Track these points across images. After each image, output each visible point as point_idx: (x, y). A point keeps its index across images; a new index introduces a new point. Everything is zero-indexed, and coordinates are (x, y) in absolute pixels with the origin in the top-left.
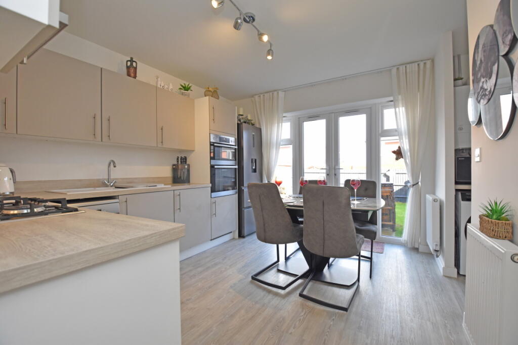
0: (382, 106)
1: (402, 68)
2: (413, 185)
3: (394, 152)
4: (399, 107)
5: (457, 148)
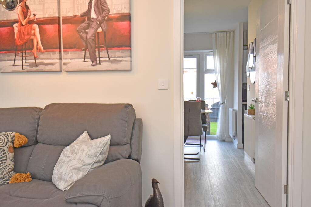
0: (206, 54)
1: (218, 34)
2: (222, 103)
3: (212, 84)
4: (216, 56)
5: (244, 83)
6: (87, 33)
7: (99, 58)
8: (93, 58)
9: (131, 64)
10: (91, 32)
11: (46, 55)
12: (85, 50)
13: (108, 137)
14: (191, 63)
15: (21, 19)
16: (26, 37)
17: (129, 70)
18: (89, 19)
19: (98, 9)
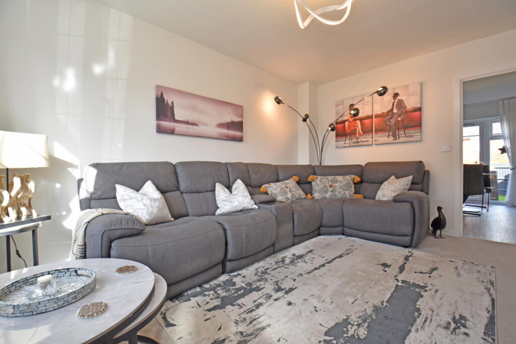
0: (491, 121)
1: (506, 101)
2: (513, 169)
3: (500, 149)
4: (504, 122)
6: (390, 122)
7: (399, 135)
8: (394, 136)
9: (421, 137)
10: (393, 121)
11: (364, 136)
12: (389, 131)
13: (411, 177)
14: (472, 133)
15: (350, 119)
16: (352, 128)
17: (421, 141)
18: (392, 113)
19: (398, 106)
